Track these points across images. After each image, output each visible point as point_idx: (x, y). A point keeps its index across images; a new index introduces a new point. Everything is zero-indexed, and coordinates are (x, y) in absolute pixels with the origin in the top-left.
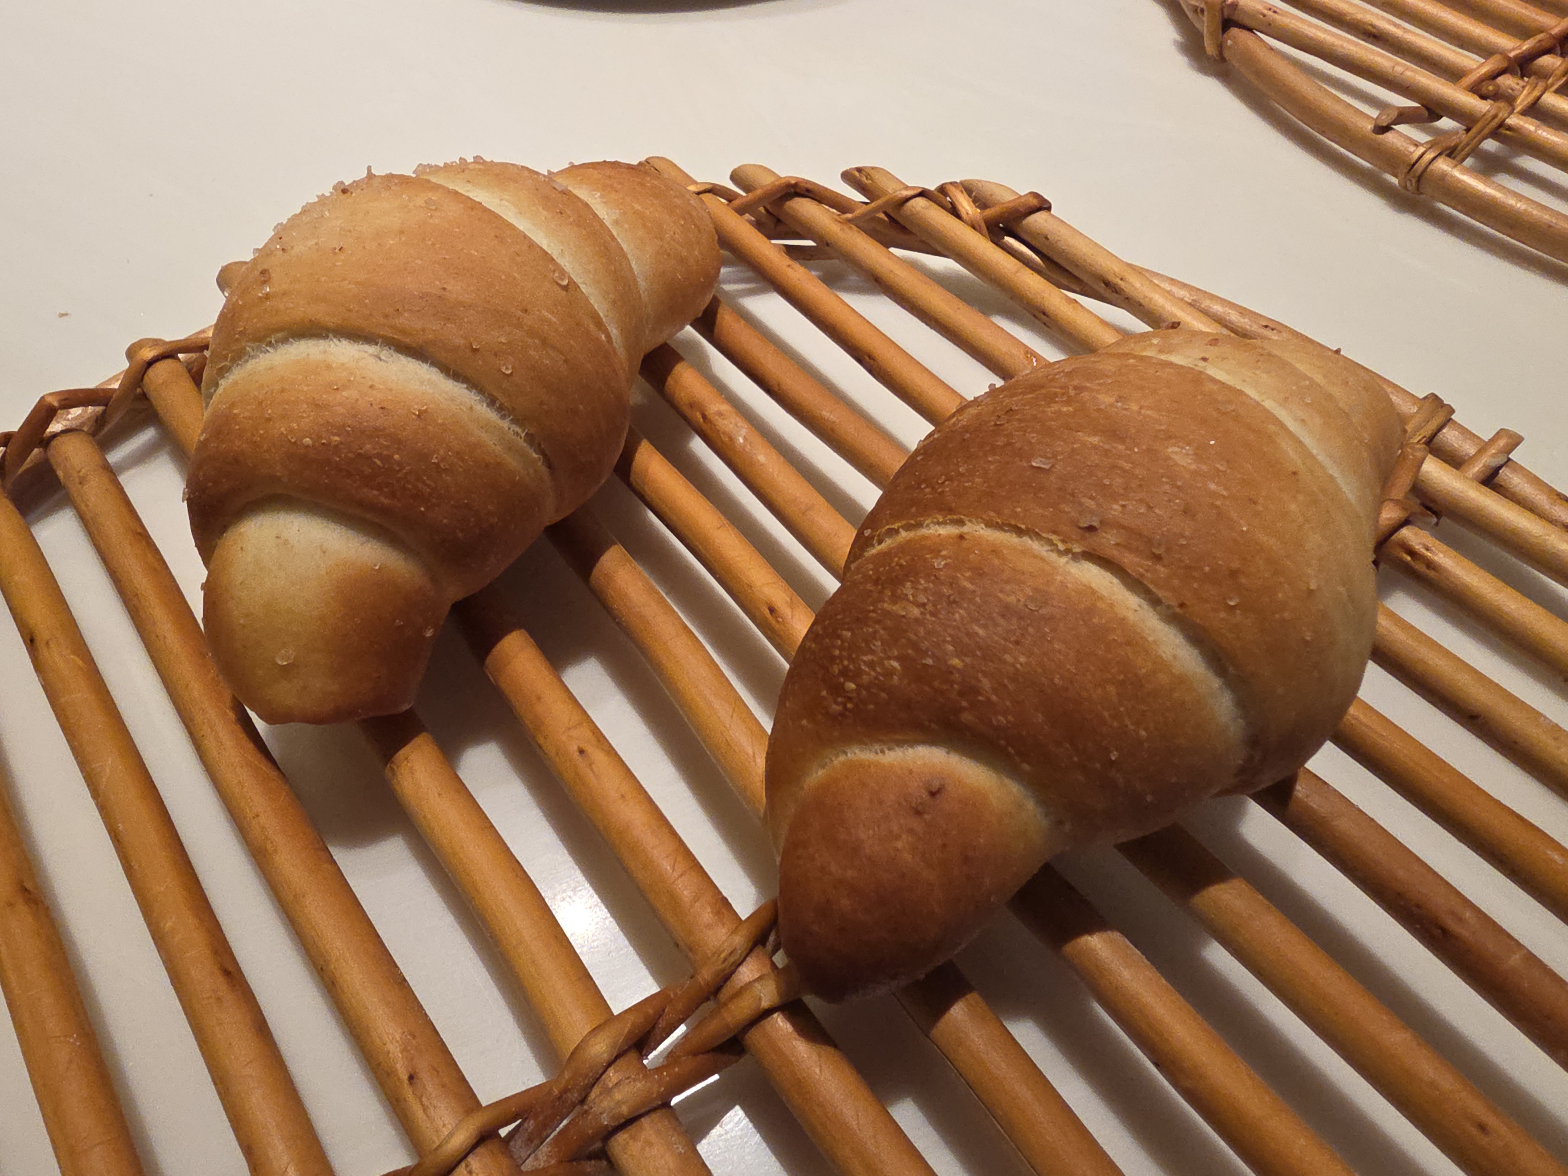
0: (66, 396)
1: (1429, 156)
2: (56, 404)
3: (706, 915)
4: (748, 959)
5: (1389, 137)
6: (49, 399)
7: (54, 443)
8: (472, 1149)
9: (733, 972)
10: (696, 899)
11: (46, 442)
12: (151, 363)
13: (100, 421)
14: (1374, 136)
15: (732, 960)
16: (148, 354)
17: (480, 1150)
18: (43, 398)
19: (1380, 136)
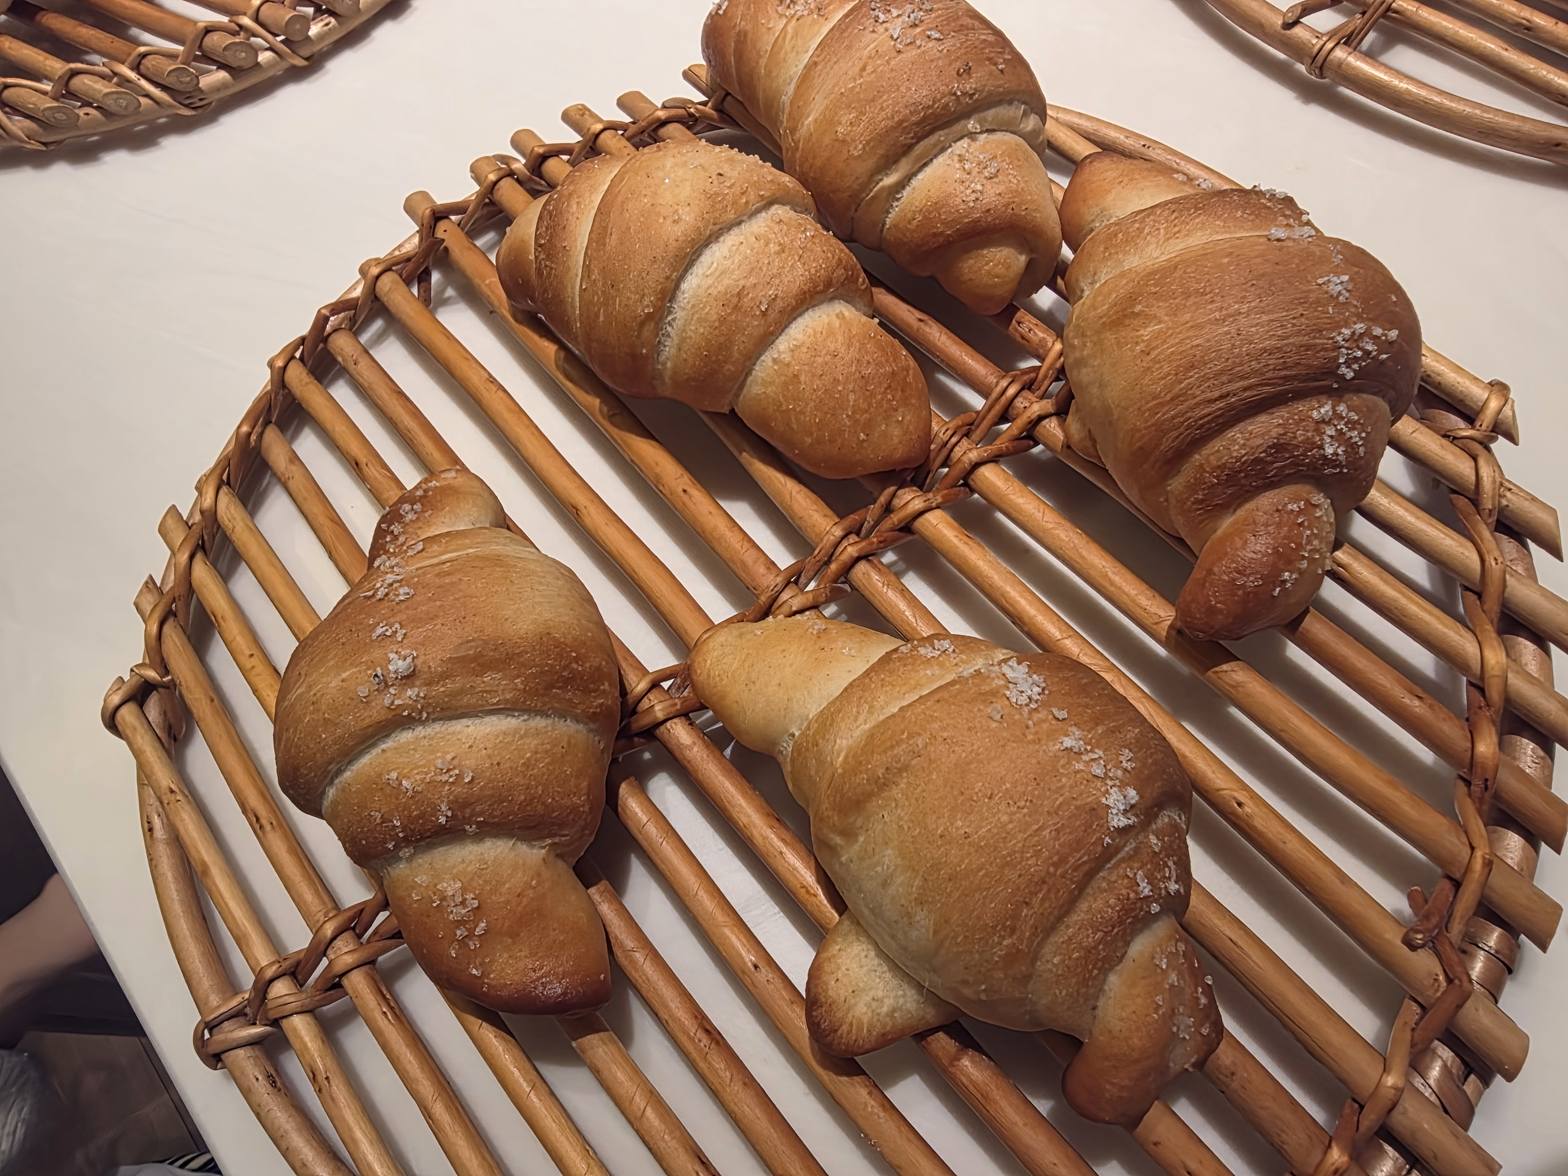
0: (331, 308)
1: (1330, 45)
2: (328, 314)
3: (762, 570)
4: (786, 590)
5: (1297, 31)
6: (324, 311)
7: (330, 339)
8: (649, 691)
9: (778, 596)
10: (755, 562)
11: (325, 340)
12: (378, 277)
13: (353, 320)
14: (1283, 32)
15: (776, 589)
16: (375, 271)
17: (654, 691)
18: (319, 311)
19: (1287, 32)
